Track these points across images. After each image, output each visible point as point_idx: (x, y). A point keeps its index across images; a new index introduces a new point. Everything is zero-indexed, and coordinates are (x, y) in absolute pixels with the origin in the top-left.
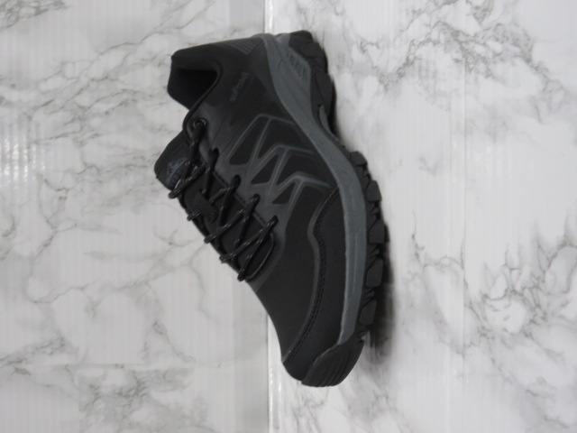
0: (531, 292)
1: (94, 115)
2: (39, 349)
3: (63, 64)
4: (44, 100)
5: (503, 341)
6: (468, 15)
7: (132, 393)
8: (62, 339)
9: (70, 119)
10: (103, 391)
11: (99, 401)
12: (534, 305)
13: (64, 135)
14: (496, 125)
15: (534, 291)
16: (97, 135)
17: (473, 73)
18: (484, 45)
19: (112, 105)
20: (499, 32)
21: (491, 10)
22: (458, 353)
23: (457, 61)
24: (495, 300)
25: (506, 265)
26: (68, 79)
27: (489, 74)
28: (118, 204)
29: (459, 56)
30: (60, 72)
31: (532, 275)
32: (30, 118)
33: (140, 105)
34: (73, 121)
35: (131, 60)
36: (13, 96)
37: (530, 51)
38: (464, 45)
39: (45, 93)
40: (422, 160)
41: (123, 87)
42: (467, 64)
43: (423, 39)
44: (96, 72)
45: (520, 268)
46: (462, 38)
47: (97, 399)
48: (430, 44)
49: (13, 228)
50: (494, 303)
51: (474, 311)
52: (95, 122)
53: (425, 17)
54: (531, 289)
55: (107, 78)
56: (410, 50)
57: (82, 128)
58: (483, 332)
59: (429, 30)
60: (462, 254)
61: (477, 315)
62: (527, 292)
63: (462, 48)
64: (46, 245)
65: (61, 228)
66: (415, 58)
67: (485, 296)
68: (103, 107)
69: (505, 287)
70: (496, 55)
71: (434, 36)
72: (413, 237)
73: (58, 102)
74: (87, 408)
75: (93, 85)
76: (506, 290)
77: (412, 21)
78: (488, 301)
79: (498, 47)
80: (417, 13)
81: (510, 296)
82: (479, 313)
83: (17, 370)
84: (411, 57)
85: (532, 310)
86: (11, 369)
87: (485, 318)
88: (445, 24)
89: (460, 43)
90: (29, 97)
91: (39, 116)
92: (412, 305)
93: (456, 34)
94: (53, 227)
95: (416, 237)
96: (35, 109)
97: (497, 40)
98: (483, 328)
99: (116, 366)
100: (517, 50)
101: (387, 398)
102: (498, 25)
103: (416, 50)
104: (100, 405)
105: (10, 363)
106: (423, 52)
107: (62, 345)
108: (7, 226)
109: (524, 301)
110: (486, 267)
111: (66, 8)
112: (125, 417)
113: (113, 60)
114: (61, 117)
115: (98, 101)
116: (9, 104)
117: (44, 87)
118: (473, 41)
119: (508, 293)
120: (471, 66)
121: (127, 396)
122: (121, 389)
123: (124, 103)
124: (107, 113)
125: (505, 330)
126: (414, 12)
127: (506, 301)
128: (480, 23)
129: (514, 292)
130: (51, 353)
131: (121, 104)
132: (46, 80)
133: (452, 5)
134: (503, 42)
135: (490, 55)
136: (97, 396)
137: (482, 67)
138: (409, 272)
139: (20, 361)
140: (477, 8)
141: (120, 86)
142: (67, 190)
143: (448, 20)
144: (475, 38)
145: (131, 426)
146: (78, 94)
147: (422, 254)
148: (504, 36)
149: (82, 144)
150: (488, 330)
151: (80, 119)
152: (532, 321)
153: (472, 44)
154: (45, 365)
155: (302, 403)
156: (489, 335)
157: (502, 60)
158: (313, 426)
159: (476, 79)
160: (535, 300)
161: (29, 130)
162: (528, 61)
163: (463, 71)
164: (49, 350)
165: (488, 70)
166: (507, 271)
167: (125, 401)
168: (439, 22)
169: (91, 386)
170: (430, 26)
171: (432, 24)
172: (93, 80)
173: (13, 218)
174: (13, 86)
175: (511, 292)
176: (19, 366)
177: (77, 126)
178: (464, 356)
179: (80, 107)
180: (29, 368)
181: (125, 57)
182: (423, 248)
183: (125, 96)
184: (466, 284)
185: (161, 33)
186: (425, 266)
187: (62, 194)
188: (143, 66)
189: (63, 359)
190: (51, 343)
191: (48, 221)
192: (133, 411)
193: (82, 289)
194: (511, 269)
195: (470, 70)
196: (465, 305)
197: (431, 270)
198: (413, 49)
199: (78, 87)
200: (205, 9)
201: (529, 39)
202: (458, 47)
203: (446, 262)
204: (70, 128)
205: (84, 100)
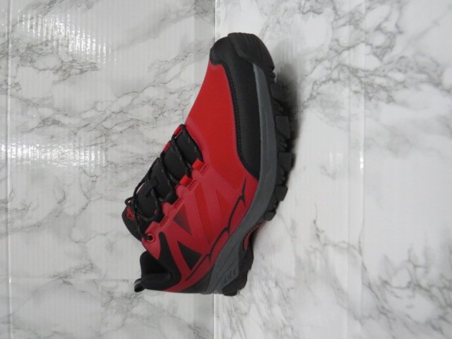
0: (441, 292)
1: (114, 133)
2: (78, 270)
3: (96, 103)
4: (84, 123)
5: (406, 325)
6: (369, 54)
7: (133, 296)
8: (92, 264)
9: (99, 135)
10: (116, 295)
11: (113, 301)
12: (444, 303)
13: (96, 145)
14: (399, 142)
15: (445, 291)
16: (115, 145)
17: (373, 100)
18: (385, 76)
19: (124, 128)
20: (402, 64)
21: (393, 46)
22: (355, 318)
23: (356, 92)
24: (397, 288)
25: (409, 261)
26: (99, 112)
27: (390, 100)
28: (127, 186)
29: (358, 88)
30: (94, 108)
31: (442, 276)
32: (75, 134)
33: (141, 128)
34: (101, 136)
35: (136, 101)
36: (66, 120)
37: (440, 75)
38: (363, 80)
39: (84, 120)
40: (323, 167)
41: (131, 117)
42: (367, 93)
43: (324, 79)
44: (116, 108)
45: (427, 268)
46: (361, 74)
47: (112, 300)
48: (331, 82)
49: (64, 198)
50: (395, 290)
51: (373, 292)
52: (114, 137)
53: (326, 63)
54: (440, 289)
55: (122, 111)
56: (313, 88)
57: (106, 140)
58: (383, 312)
59: (329, 72)
60: (360, 243)
61: (377, 296)
62: (435, 291)
63: (361, 82)
64: (83, 209)
65: (93, 199)
66: (318, 94)
67: (386, 283)
68: (119, 129)
69: (408, 279)
70: (398, 83)
71: (335, 75)
72: (315, 222)
73: (93, 125)
74: (106, 305)
75: (113, 116)
76: (410, 283)
77: (315, 67)
78: (388, 287)
79: (399, 77)
80: (318, 61)
81: (414, 289)
82: (379, 294)
83: (64, 282)
84: (314, 94)
85: (441, 307)
86: (61, 281)
87: (386, 301)
88: (344, 65)
89: (359, 78)
90: (74, 121)
91: (81, 133)
92: (313, 271)
93: (354, 71)
94: (88, 198)
95: (317, 223)
96: (79, 128)
97: (400, 71)
98: (383, 308)
99: (124, 280)
100: (423, 77)
101: (292, 329)
102: (402, 57)
103: (318, 88)
104: (114, 303)
105: (61, 278)
106: (324, 88)
107: (92, 267)
108: (60, 197)
109: (432, 297)
110: (386, 258)
111: (97, 70)
112: (128, 310)
113: (125, 101)
114: (94, 133)
115: (116, 125)
116: (63, 125)
117: (84, 116)
118: (372, 75)
119: (412, 285)
120: (371, 95)
121: (130, 298)
122: (126, 294)
123: (131, 127)
124: (121, 132)
125: (409, 317)
126: (317, 60)
127: (409, 292)
128: (381, 60)
129: (420, 287)
130: (85, 273)
131: (130, 127)
132: (85, 112)
133: (352, 50)
134: (406, 72)
135: (392, 84)
136: (112, 298)
137: (383, 94)
138: (311, 246)
139: (66, 277)
140: (377, 47)
141: (129, 117)
142: (97, 177)
143: (347, 62)
144: (374, 73)
145: (132, 316)
146: (104, 121)
147: (322, 236)
148: (407, 66)
149: (106, 150)
150: (388, 311)
151: (105, 135)
152: (442, 318)
153: (372, 77)
154: (81, 280)
155: (233, 309)
156: (389, 315)
157: (405, 87)
158: (240, 326)
159: (377, 106)
160: (445, 300)
161: (75, 141)
162: (438, 84)
163: (362, 99)
164: (84, 271)
165: (390, 96)
166: (411, 267)
167: (129, 301)
168: (339, 64)
169: (109, 292)
170: (330, 69)
171: (333, 68)
172: (113, 113)
173: (64, 192)
174: (66, 115)
175: (415, 286)
176: (65, 280)
177: (103, 139)
178: (362, 324)
179: (105, 128)
180: (72, 281)
181: (132, 100)
182: (323, 232)
183: (132, 123)
184: (364, 268)
185: (154, 86)
186: (325, 245)
187: (94, 179)
188: (143, 105)
189: (92, 276)
190: (85, 266)
191: (85, 195)
192: (133, 307)
193: (105, 235)
194: (416, 266)
195: (370, 99)
196: (363, 284)
197: (330, 249)
198: (316, 87)
199: (104, 117)
200: (180, 73)
201: (438, 65)
202: (357, 81)
203: (345, 246)
204: (99, 141)
205: (108, 124)
